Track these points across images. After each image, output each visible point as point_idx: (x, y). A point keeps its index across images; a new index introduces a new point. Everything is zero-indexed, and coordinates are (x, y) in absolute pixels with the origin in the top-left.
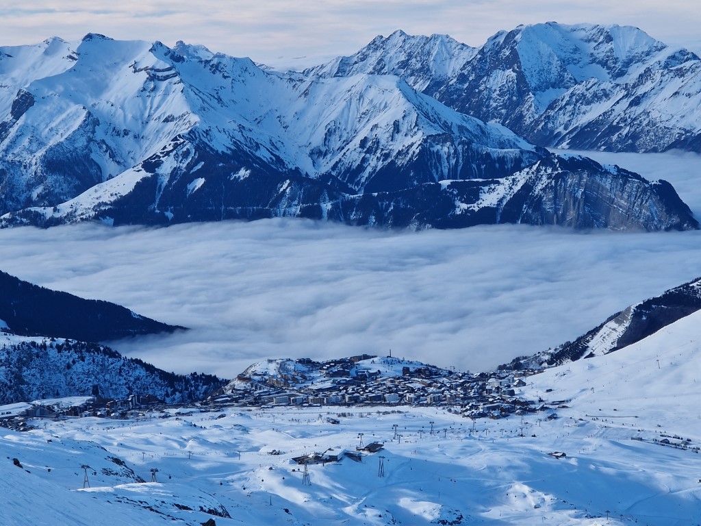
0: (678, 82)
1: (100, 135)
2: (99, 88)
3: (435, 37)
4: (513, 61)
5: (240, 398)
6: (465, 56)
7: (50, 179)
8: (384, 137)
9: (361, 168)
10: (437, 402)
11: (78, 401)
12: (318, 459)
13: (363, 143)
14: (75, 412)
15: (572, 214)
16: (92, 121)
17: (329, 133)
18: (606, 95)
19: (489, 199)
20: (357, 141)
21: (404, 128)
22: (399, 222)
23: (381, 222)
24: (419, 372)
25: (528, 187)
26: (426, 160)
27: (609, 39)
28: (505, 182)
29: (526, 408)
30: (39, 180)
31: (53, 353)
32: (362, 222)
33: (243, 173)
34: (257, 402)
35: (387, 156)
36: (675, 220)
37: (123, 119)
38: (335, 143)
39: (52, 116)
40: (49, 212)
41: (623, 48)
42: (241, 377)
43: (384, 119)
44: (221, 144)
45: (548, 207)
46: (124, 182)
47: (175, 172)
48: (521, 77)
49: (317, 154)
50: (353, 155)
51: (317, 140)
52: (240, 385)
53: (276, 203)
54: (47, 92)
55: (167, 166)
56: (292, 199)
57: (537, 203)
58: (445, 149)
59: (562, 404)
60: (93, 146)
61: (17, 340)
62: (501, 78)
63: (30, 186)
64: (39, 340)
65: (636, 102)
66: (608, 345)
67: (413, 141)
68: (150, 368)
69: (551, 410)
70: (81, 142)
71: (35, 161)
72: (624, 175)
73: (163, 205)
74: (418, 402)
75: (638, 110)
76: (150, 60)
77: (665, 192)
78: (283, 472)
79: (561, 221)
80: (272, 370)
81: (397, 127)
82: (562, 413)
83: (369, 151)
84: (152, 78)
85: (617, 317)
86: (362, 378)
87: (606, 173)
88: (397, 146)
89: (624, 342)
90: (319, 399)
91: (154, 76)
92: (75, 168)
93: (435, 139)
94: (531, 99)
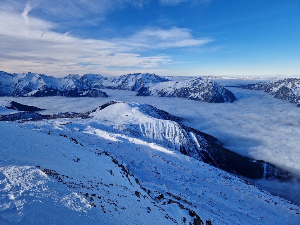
0: (106, 81)
2: (31, 79)
3: (77, 75)
4: (86, 78)
5: (52, 118)
6: (80, 77)
7: (24, 91)
8: (70, 86)
9: (68, 90)
10: (78, 117)
11: (30, 119)
12: (63, 124)
13: (68, 87)
14: (29, 120)
15: (94, 95)
16: (30, 84)
17: (63, 86)
18: (98, 82)
19: (84, 94)
20: (67, 87)
21: (73, 85)
22: (73, 96)
23: (71, 96)
24: (76, 114)
25: (89, 92)
26: (76, 89)
27: (98, 76)
28: (86, 92)
29: (89, 117)
30: (22, 91)
31: (25, 113)
32: (68, 96)
33: (52, 90)
34: (55, 118)
35: (71, 89)
36: (106, 96)
37: (35, 83)
38: (64, 87)
39: (24, 83)
40: (24, 95)
41: (99, 77)
42: (53, 115)
43: (71, 84)
44: (49, 87)
46: (35, 91)
47: (43, 90)
48: (87, 80)
49: (62, 88)
50: (67, 88)
51: (62, 87)
52: (53, 116)
53: (57, 94)
54: (23, 80)
55: (41, 89)
56: (59, 94)
57: (90, 94)
59: (93, 117)
60: (31, 87)
61: (20, 111)
62: (85, 80)
63: (21, 92)
64: (23, 111)
65: (101, 83)
66: (98, 110)
67: (74, 87)
68: (40, 114)
69: (92, 117)
70: (29, 86)
71: (22, 89)
72: (100, 91)
73: (41, 94)
74: (76, 117)
75: (101, 84)
76: (38, 76)
77: (105, 93)
78: (59, 126)
79: (93, 96)
80: (57, 114)
82: (93, 118)
83: (69, 88)
84: (38, 78)
85: (100, 107)
86: (69, 114)
87: (98, 91)
88: (72, 87)
89: (100, 110)
90: (63, 117)
91: (39, 78)
92: (28, 89)
93: (77, 87)
94: (89, 82)
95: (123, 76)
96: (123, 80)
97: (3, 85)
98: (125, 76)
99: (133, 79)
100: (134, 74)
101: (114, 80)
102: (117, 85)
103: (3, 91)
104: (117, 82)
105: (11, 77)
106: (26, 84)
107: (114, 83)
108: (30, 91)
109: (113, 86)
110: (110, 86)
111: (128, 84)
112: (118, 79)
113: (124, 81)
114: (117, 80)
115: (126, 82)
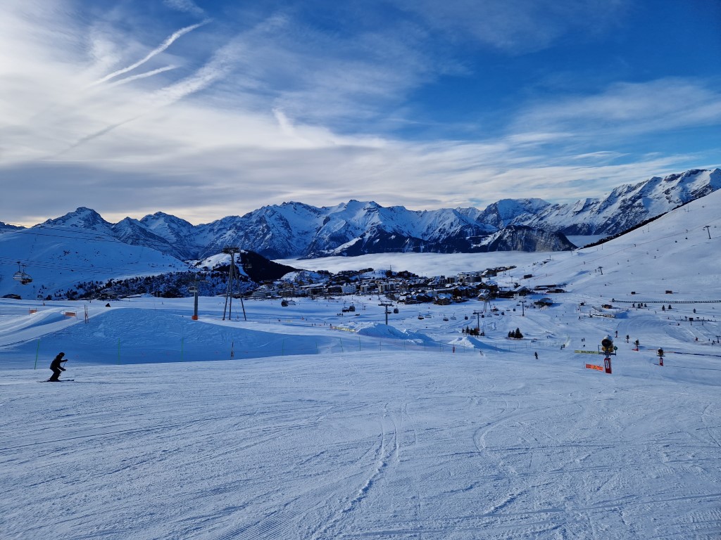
0: (558, 211)
1: (350, 229)
2: (353, 215)
3: (470, 208)
4: (494, 212)
6: (480, 213)
7: (331, 243)
8: (447, 227)
9: (439, 239)
13: (440, 230)
15: (519, 246)
16: (348, 225)
17: (428, 228)
18: (530, 218)
19: (485, 242)
20: (438, 230)
21: (454, 225)
22: (450, 251)
23: (443, 252)
25: (501, 237)
26: (462, 233)
27: (530, 202)
28: (491, 236)
30: (328, 243)
32: (436, 252)
33: (393, 237)
35: (448, 234)
37: (358, 224)
38: (430, 231)
39: (335, 224)
40: (326, 252)
41: (535, 206)
43: (448, 222)
44: (389, 230)
45: (509, 244)
46: (353, 242)
47: (370, 237)
48: (498, 216)
49: (424, 235)
50: (436, 234)
51: (424, 231)
53: (404, 247)
54: (335, 217)
55: (368, 235)
56: (410, 245)
57: (505, 242)
58: (469, 230)
60: (347, 233)
62: (493, 216)
63: (325, 245)
65: (542, 219)
67: (457, 229)
70: (343, 231)
71: (327, 238)
73: (364, 248)
75: (542, 222)
76: (369, 206)
79: (515, 249)
81: (452, 224)
83: (442, 233)
84: (368, 212)
88: (452, 231)
91: (370, 211)
92: (339, 239)
93: (465, 227)
94: (502, 222)
95: (626, 190)
96: (624, 201)
97: (294, 233)
98: (634, 188)
99: (672, 192)
100: (674, 178)
101: (589, 205)
102: (600, 220)
103: (289, 244)
104: (599, 212)
105: (316, 215)
106: (337, 226)
107: (587, 214)
108: (345, 240)
109: (584, 225)
110: (575, 226)
111: (650, 209)
112: (602, 200)
113: (630, 203)
114: (598, 205)
115: (639, 206)
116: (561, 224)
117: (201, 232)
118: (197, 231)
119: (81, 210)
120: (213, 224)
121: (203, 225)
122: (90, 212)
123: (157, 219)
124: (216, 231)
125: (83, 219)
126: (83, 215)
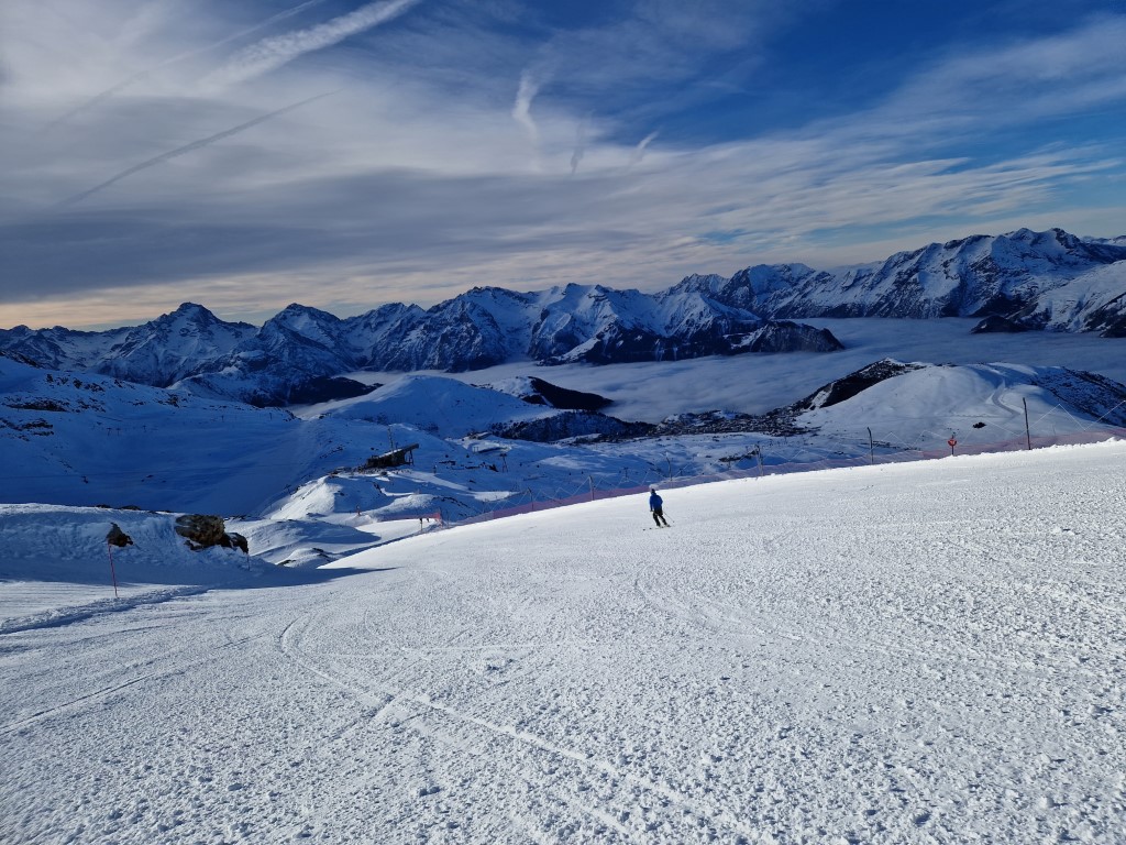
0: (823, 286)
1: (577, 326)
2: (575, 306)
3: (711, 275)
4: (747, 282)
5: (664, 432)
6: (725, 282)
7: (559, 345)
8: (696, 318)
9: (687, 332)
10: (756, 430)
11: (595, 436)
12: (731, 459)
13: (687, 321)
14: (596, 441)
15: (784, 346)
16: (574, 320)
17: (672, 319)
18: (790, 294)
19: (745, 342)
20: (685, 321)
21: (705, 314)
22: (708, 354)
23: (700, 355)
24: (743, 417)
25: (763, 335)
26: (715, 326)
27: (789, 269)
28: (753, 334)
29: (801, 431)
30: (554, 345)
31: (578, 416)
32: (692, 356)
33: (639, 338)
34: (673, 433)
35: (698, 327)
36: (832, 346)
37: (587, 317)
38: (675, 323)
39: (557, 319)
40: (559, 358)
41: (796, 273)
42: (663, 423)
43: (696, 311)
44: (628, 326)
45: (773, 343)
46: (590, 344)
47: (610, 339)
48: (751, 289)
49: (668, 328)
50: (683, 326)
51: (668, 322)
52: (663, 426)
53: (654, 349)
54: (554, 309)
55: (607, 336)
56: (660, 347)
57: (768, 342)
58: (723, 322)
59: (818, 429)
60: (575, 330)
61: (563, 411)
62: (743, 290)
63: (551, 348)
64: (572, 411)
65: (805, 296)
66: (822, 401)
67: (708, 320)
68: (618, 420)
69: (814, 432)
70: (570, 329)
71: (551, 337)
72: (807, 328)
73: (607, 353)
74: (747, 430)
75: (806, 299)
76: (595, 293)
77: (827, 334)
78: (716, 466)
79: (779, 350)
80: (676, 418)
81: (701, 314)
82: (818, 433)
83: (691, 325)
84: (597, 300)
85: (824, 388)
86: (717, 420)
87: (799, 327)
88: (702, 322)
89: (829, 403)
90: (701, 431)
91: (598, 299)
92: (568, 339)
93: (719, 318)
94: (755, 298)
95: (902, 258)
96: (899, 273)
97: (503, 332)
98: (911, 257)
99: (952, 265)
100: (955, 244)
101: (861, 278)
102: (872, 298)
103: (503, 348)
104: (871, 287)
105: (522, 304)
106: (562, 322)
107: (858, 290)
108: (574, 343)
109: (854, 304)
110: (844, 306)
111: (926, 287)
112: (876, 272)
113: (905, 277)
114: (871, 278)
115: (915, 282)
116: (828, 304)
117: (353, 328)
118: (347, 327)
119: (186, 307)
120: (368, 316)
121: (355, 319)
122: (197, 309)
123: (299, 315)
124: (373, 326)
125: (192, 320)
126: (190, 313)
